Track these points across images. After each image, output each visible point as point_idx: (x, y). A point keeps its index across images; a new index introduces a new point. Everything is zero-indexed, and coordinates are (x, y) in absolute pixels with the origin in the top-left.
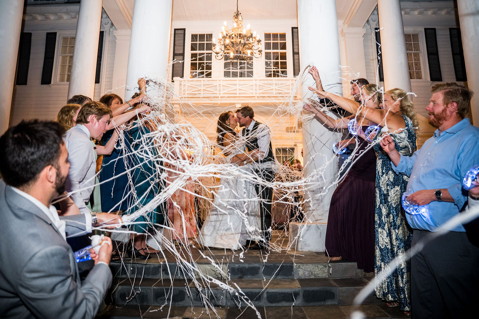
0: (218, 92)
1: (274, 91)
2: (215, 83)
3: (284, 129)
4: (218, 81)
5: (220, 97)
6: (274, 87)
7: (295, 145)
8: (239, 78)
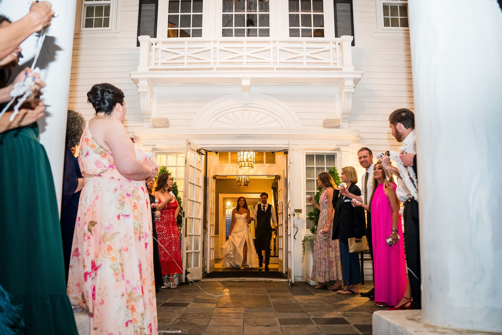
0: (212, 61)
1: (305, 60)
2: (207, 46)
3: (321, 123)
4: (212, 42)
5: (215, 69)
6: (305, 53)
7: (338, 150)
8: (246, 38)
